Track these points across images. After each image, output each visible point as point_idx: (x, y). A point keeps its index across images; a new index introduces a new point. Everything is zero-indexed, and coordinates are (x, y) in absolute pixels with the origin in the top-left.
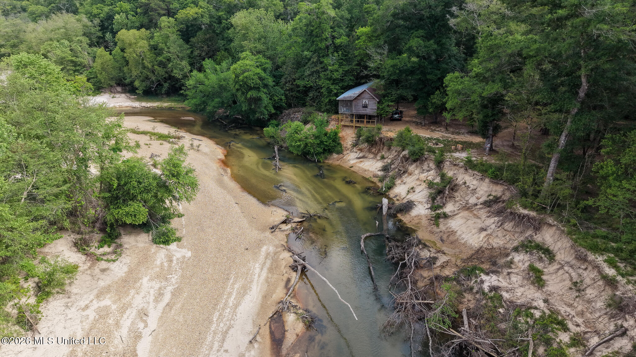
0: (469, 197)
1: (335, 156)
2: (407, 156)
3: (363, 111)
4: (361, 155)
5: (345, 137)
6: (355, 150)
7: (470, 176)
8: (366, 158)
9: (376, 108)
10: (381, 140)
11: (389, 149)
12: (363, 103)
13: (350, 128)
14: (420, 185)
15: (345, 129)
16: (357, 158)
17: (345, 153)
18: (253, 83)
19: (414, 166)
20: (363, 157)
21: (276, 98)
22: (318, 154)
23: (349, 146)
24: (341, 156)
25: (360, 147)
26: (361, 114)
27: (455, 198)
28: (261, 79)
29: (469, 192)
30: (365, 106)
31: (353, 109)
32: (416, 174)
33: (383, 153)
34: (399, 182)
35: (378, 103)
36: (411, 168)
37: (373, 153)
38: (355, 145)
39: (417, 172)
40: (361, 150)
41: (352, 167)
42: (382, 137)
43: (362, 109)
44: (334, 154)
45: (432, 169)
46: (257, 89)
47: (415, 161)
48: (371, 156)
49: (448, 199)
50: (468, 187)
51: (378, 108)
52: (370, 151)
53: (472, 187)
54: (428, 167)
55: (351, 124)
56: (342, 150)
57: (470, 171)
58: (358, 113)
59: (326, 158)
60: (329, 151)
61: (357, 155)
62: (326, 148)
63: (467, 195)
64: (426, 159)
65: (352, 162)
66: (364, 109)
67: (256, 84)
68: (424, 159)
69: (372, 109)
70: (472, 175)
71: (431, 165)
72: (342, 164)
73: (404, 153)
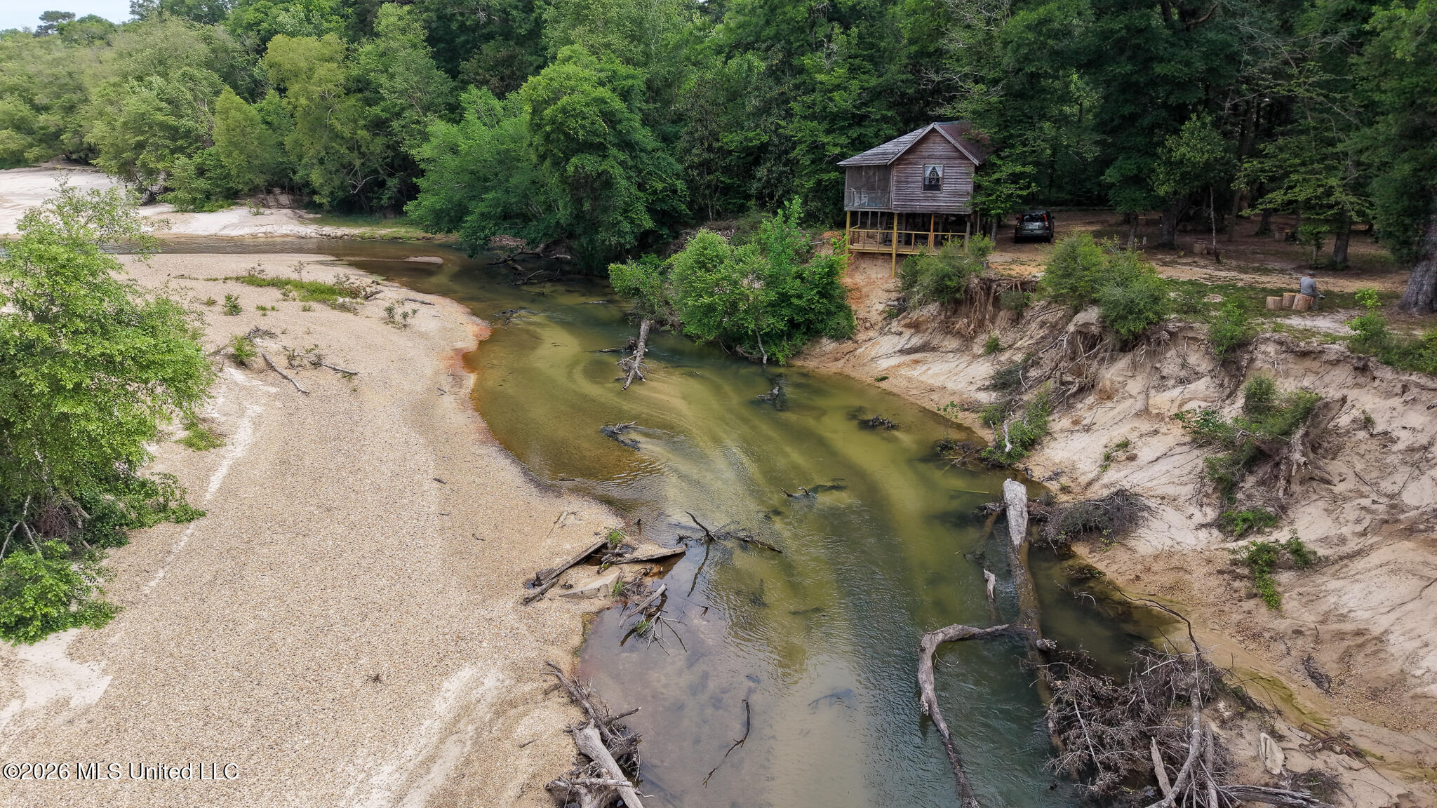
0: (1399, 478)
1: (828, 345)
2: (1095, 330)
3: (923, 203)
4: (917, 341)
5: (865, 290)
6: (895, 326)
7: (1388, 395)
8: (934, 349)
9: (970, 188)
10: (989, 288)
11: (1017, 319)
12: (927, 174)
13: (879, 262)
14: (1156, 432)
15: (864, 264)
16: (901, 351)
17: (861, 336)
18: (583, 127)
19: (1124, 362)
20: (924, 348)
21: (659, 186)
22: (771, 337)
23: (875, 317)
24: (849, 345)
25: (915, 315)
26: (919, 210)
27: (1328, 482)
28: (610, 118)
29: (1392, 459)
30: (933, 185)
31: (893, 195)
32: (1134, 393)
33: (996, 333)
34: (1065, 422)
35: (977, 169)
36: (1112, 373)
37: (959, 334)
38: (897, 311)
39: (1135, 386)
40: (916, 326)
41: (884, 378)
42: (993, 277)
43: (920, 192)
44: (825, 341)
45: (1198, 376)
46: (599, 149)
47: (1126, 346)
48: (953, 343)
49: (1296, 488)
50: (1387, 439)
51: (978, 188)
52: (947, 329)
53: (1405, 439)
54: (1183, 366)
55: (885, 249)
56: (852, 328)
57: (1387, 373)
58: (909, 210)
59: (798, 354)
60: (808, 329)
61: (901, 342)
62: (799, 319)
63: (1386, 471)
64: (1172, 334)
65: (884, 364)
66: (929, 193)
67: (595, 133)
68: (1167, 336)
69: (956, 194)
70: (1398, 389)
71: (1193, 359)
72: (848, 371)
73: (1081, 318)
